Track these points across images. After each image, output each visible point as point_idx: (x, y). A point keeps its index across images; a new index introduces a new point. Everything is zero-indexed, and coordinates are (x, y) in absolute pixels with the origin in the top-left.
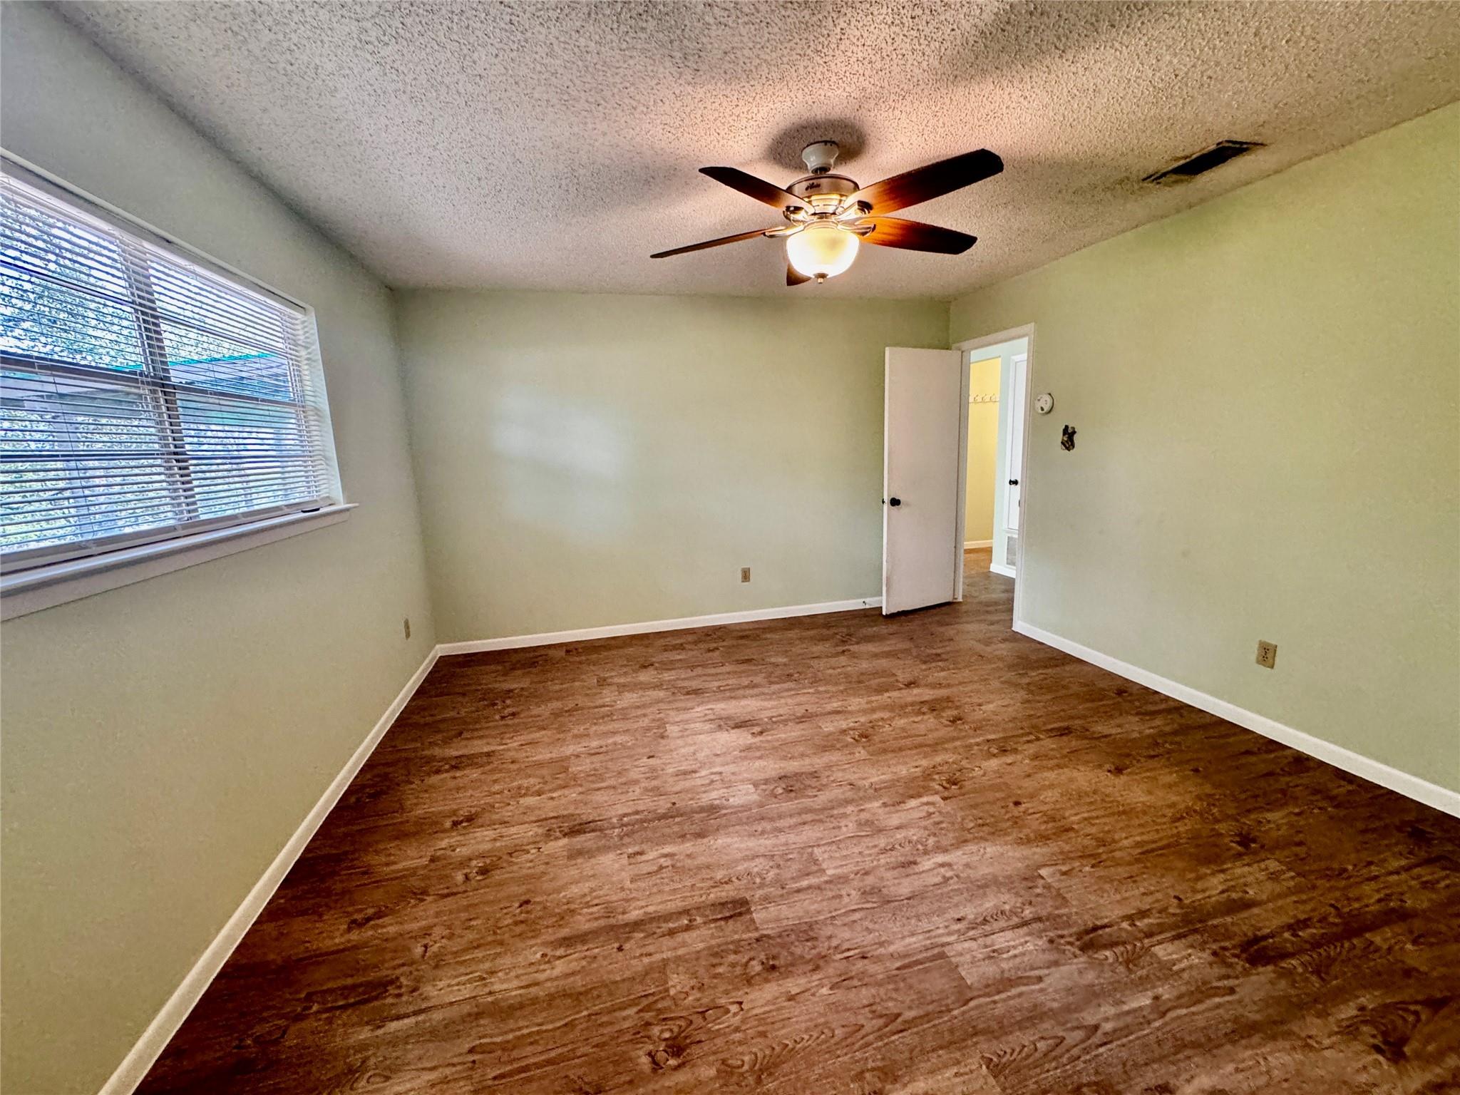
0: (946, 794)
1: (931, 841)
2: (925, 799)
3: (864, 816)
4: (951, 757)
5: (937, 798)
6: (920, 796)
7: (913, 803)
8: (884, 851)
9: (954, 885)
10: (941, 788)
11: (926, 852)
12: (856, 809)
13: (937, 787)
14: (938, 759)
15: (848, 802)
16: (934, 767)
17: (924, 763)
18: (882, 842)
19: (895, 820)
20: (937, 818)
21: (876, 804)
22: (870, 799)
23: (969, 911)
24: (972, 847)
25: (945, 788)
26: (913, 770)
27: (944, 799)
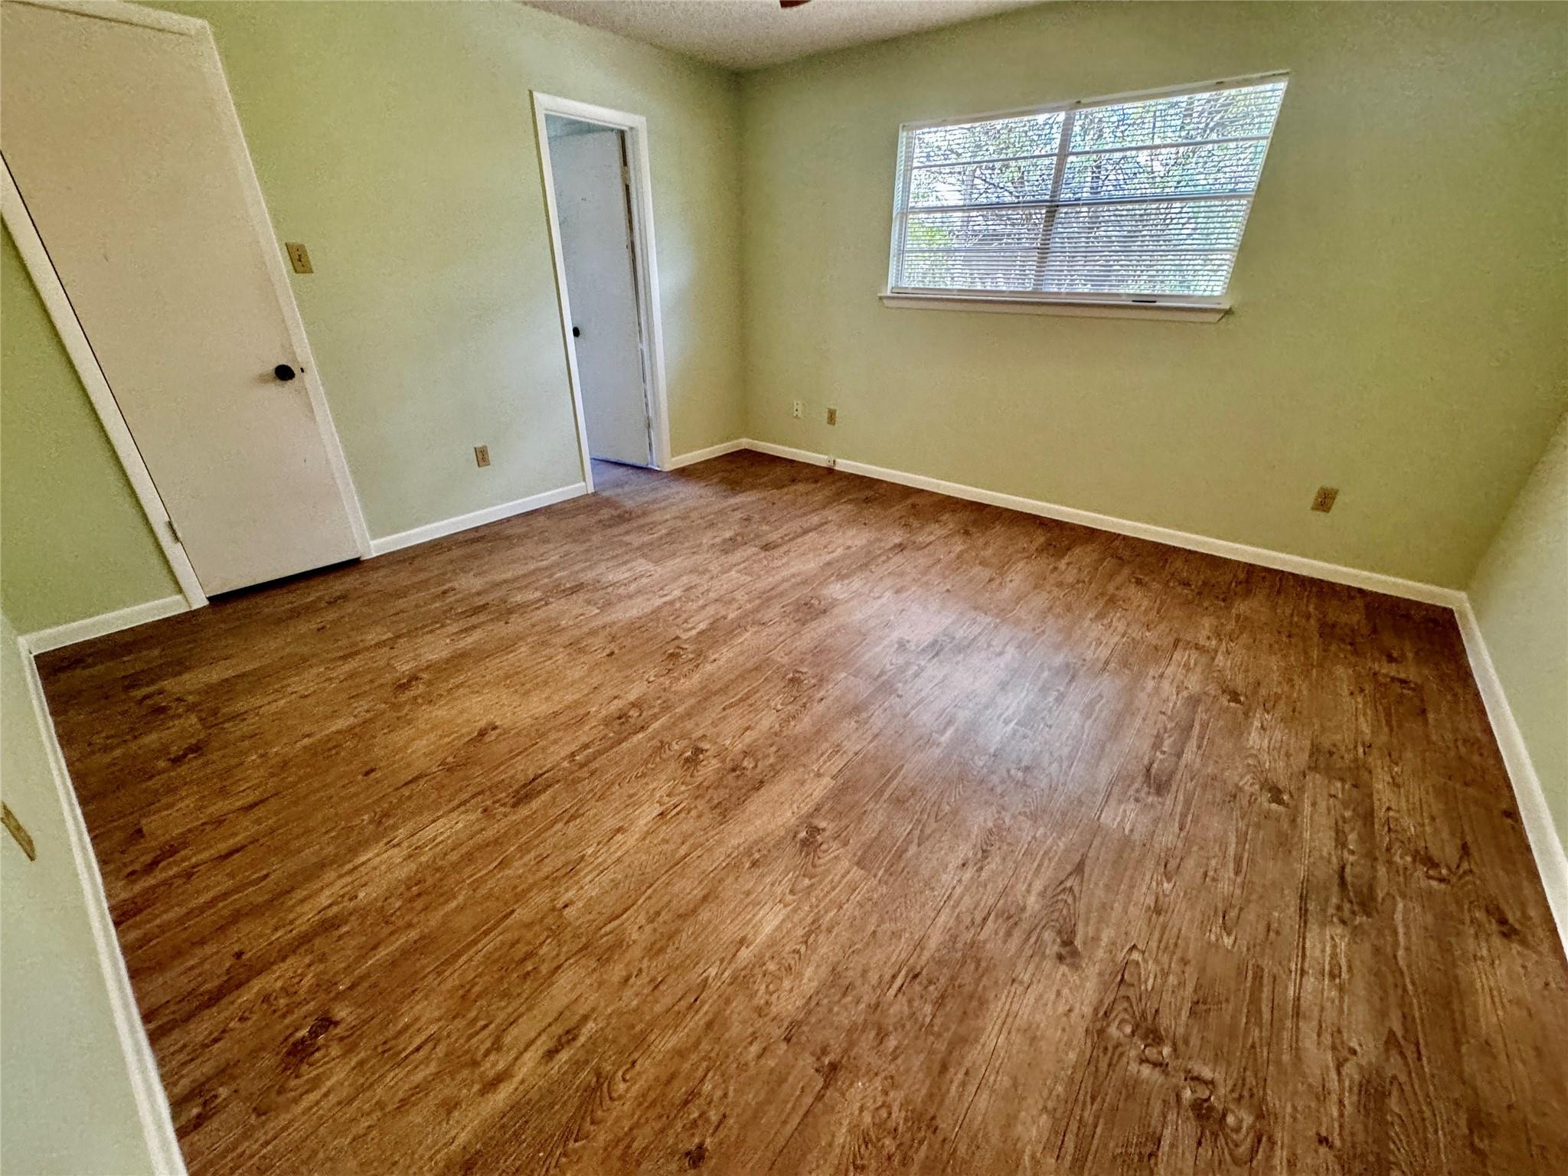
0: (676, 642)
1: (678, 605)
2: (694, 632)
3: (735, 605)
4: (685, 685)
5: (684, 636)
6: (699, 633)
7: (702, 626)
8: (708, 590)
9: (656, 589)
10: (684, 646)
11: (680, 598)
12: (744, 608)
13: (687, 646)
14: (696, 677)
15: (757, 610)
16: (697, 666)
17: (709, 668)
18: (712, 595)
19: (711, 610)
20: (679, 621)
21: (731, 616)
22: (739, 618)
23: (644, 580)
24: (648, 610)
25: (679, 647)
26: (716, 656)
27: (677, 638)
